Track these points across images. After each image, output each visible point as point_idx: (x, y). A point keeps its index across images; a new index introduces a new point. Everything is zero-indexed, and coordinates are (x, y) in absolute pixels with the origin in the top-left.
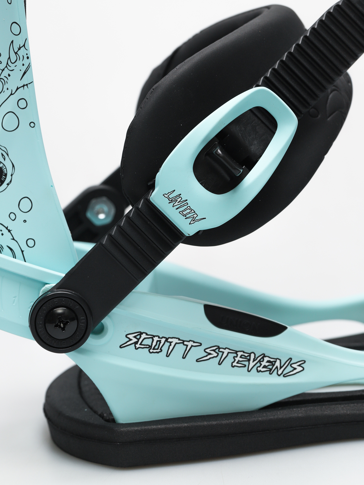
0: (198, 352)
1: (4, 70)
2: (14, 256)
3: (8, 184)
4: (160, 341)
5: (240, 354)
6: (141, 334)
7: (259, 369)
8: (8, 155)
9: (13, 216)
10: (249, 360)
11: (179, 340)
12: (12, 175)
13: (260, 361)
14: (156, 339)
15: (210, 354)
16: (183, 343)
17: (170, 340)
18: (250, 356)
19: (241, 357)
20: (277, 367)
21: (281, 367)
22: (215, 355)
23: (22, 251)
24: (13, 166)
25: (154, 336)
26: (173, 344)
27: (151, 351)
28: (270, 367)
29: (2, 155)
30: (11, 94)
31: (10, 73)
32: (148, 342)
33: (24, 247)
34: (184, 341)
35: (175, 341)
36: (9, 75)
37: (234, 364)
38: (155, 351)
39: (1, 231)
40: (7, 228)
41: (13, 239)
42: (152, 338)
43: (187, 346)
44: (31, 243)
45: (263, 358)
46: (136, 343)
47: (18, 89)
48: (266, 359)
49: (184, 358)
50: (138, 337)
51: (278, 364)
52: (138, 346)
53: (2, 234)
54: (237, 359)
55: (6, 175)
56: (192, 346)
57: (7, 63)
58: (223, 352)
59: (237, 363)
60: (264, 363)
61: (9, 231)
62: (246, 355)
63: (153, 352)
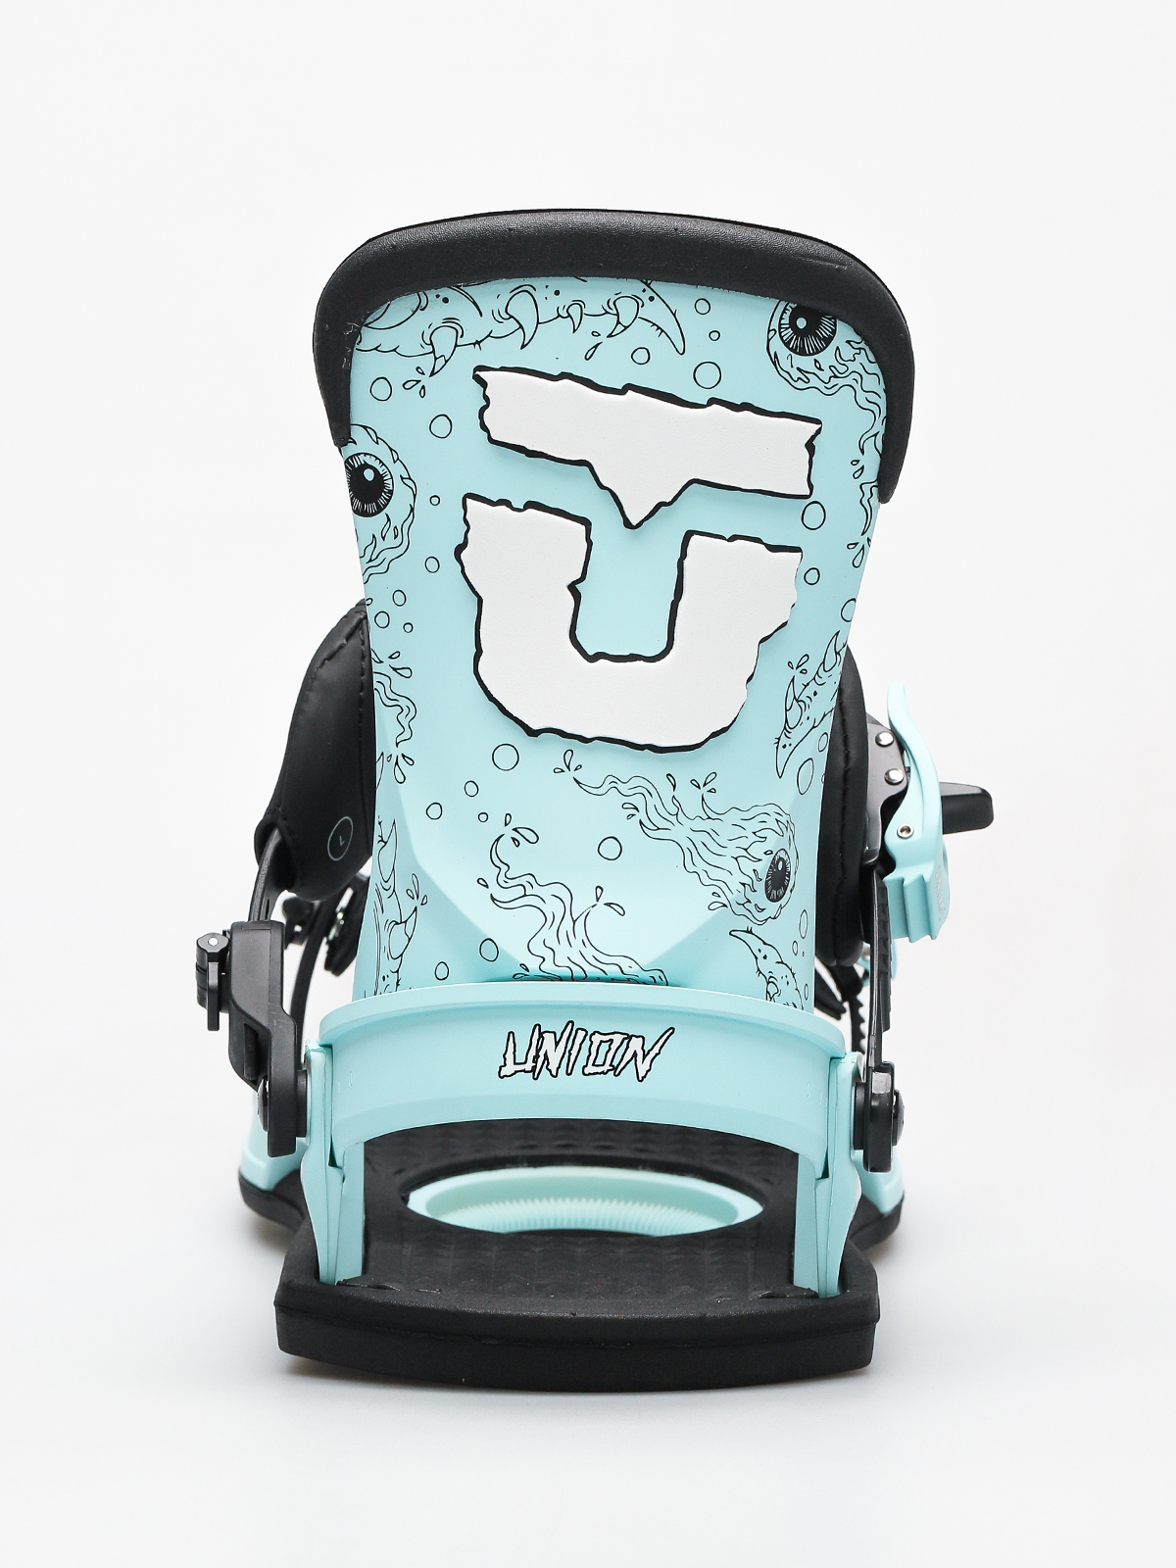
1: (808, 684)
8: (794, 838)
9: (795, 947)
12: (794, 875)
29: (789, 837)
30: (813, 727)
31: (818, 689)
33: (803, 1000)
36: (815, 694)
39: (786, 977)
40: (791, 970)
41: (797, 989)
44: (806, 992)
47: (825, 716)
53: (788, 983)
55: (789, 874)
57: (817, 673)
61: (793, 975)
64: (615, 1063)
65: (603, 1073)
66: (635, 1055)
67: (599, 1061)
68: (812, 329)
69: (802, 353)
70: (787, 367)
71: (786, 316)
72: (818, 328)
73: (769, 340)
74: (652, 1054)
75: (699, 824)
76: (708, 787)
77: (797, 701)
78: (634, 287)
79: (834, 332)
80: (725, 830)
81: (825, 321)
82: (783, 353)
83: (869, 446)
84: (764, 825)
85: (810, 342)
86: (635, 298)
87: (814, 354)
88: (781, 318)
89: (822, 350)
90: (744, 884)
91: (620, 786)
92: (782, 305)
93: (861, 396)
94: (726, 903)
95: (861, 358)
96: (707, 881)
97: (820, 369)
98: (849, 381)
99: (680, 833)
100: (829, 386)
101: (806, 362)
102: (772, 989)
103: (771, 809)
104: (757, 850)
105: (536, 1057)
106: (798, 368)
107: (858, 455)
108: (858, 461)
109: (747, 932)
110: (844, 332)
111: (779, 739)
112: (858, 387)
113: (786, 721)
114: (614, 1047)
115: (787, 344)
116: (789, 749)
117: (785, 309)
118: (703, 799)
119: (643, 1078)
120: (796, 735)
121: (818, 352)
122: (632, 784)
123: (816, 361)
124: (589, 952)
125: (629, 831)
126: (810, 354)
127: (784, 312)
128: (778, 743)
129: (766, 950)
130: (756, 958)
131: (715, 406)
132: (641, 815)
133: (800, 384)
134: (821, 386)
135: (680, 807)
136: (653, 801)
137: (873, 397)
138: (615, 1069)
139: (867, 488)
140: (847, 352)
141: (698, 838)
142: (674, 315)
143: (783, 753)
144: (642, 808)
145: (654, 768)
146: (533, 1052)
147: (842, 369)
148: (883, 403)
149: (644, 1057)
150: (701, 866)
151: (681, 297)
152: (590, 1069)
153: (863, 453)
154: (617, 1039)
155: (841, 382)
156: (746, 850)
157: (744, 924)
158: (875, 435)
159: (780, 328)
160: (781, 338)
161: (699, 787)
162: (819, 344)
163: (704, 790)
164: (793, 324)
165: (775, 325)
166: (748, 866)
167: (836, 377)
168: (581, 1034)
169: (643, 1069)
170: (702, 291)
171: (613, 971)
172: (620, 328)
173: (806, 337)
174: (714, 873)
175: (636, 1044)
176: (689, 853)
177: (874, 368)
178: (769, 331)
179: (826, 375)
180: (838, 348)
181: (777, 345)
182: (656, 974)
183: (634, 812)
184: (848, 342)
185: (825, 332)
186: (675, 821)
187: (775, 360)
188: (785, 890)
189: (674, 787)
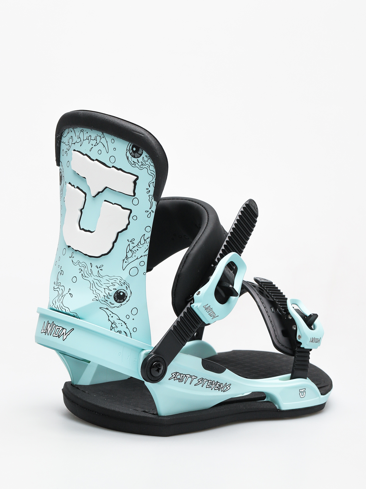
0: (195, 381)
1: (135, 247)
2: (127, 335)
3: (127, 301)
4: (183, 376)
5: (210, 381)
6: (177, 373)
7: (215, 388)
8: (129, 287)
9: (128, 317)
10: (212, 385)
11: (190, 375)
12: (130, 297)
13: (216, 385)
14: (182, 375)
15: (200, 382)
16: (191, 377)
17: (187, 376)
18: (213, 382)
19: (210, 383)
20: (221, 387)
21: (223, 388)
22: (201, 382)
23: (131, 334)
24: (131, 292)
25: (181, 374)
26: (187, 378)
27: (179, 381)
28: (219, 387)
29: (126, 287)
30: (137, 259)
31: (138, 249)
32: (179, 377)
33: (132, 332)
34: (191, 376)
35: (189, 376)
36: (138, 250)
37: (207, 386)
38: (181, 381)
39: (121, 324)
40: (124, 323)
41: (127, 328)
42: (181, 375)
43: (192, 378)
44: (135, 330)
45: (217, 383)
46: (175, 377)
47: (141, 256)
48: (218, 384)
49: (190, 384)
50: (176, 375)
51: (222, 386)
52: (175, 379)
53: (122, 325)
54: (209, 384)
55: (127, 297)
56: (194, 378)
57: (138, 244)
58: (204, 381)
59: (208, 386)
60: (217, 386)
61: (125, 324)
62: (212, 382)
63: (180, 382)
64: (59, 335)
65: (56, 336)
66: (64, 333)
67: (56, 334)
68: (137, 151)
69: (134, 157)
70: (131, 161)
71: (131, 147)
72: (138, 151)
73: (127, 153)
74: (67, 334)
75: (96, 278)
76: (100, 268)
77: (131, 251)
78: (100, 133)
79: (142, 153)
80: (103, 281)
81: (140, 149)
82: (130, 156)
83: (151, 185)
84: (115, 282)
85: (136, 155)
86: (100, 136)
87: (137, 158)
88: (130, 147)
89: (139, 157)
90: (104, 296)
91: (80, 264)
92: (130, 144)
93: (149, 171)
94: (98, 300)
95: (149, 161)
96: (95, 293)
97: (139, 162)
98: (146, 167)
99: (91, 279)
100: (141, 167)
101: (135, 160)
102: (114, 326)
103: (119, 278)
104: (111, 288)
105: (46, 329)
106: (133, 161)
107: (148, 187)
108: (148, 189)
109: (106, 309)
110: (145, 154)
111: (124, 260)
112: (148, 169)
113: (127, 255)
114: (60, 330)
115: (131, 154)
116: (127, 263)
117: (131, 145)
118: (98, 271)
119: (64, 340)
120: (130, 260)
121: (138, 158)
122: (82, 264)
123: (138, 160)
124: (61, 305)
125: (79, 276)
126: (136, 158)
127: (130, 145)
128: (124, 261)
129: (112, 315)
130: (109, 316)
131: (113, 168)
132: (82, 273)
133: (133, 166)
134: (139, 167)
135: (92, 272)
136: (86, 269)
137: (152, 172)
138: (59, 336)
139: (151, 197)
140: (146, 159)
141: (95, 281)
142: (107, 142)
143: (125, 264)
144: (83, 271)
145: (88, 261)
146: (46, 328)
147: (144, 163)
148: (155, 174)
149: (66, 334)
150: (94, 288)
151: (109, 138)
152: (54, 335)
153: (150, 187)
154: (61, 328)
155: (144, 167)
156: (108, 287)
157: (106, 307)
158: (153, 182)
159: (129, 150)
160: (130, 152)
161: (98, 268)
162: (139, 156)
163: (99, 269)
164: (132, 149)
165: (128, 149)
166: (107, 291)
167: (142, 165)
168: (54, 325)
169: (65, 337)
170: (113, 137)
171: (64, 311)
172: (97, 144)
173: (135, 153)
174: (97, 291)
175: (64, 331)
176: (92, 285)
177: (152, 164)
178: (127, 150)
179: (140, 164)
180: (143, 157)
181: (128, 154)
182: (75, 314)
183: (81, 271)
184: (146, 156)
185: (140, 153)
186: (90, 276)
187: (128, 158)
188: (124, 300)
189: (92, 267)
